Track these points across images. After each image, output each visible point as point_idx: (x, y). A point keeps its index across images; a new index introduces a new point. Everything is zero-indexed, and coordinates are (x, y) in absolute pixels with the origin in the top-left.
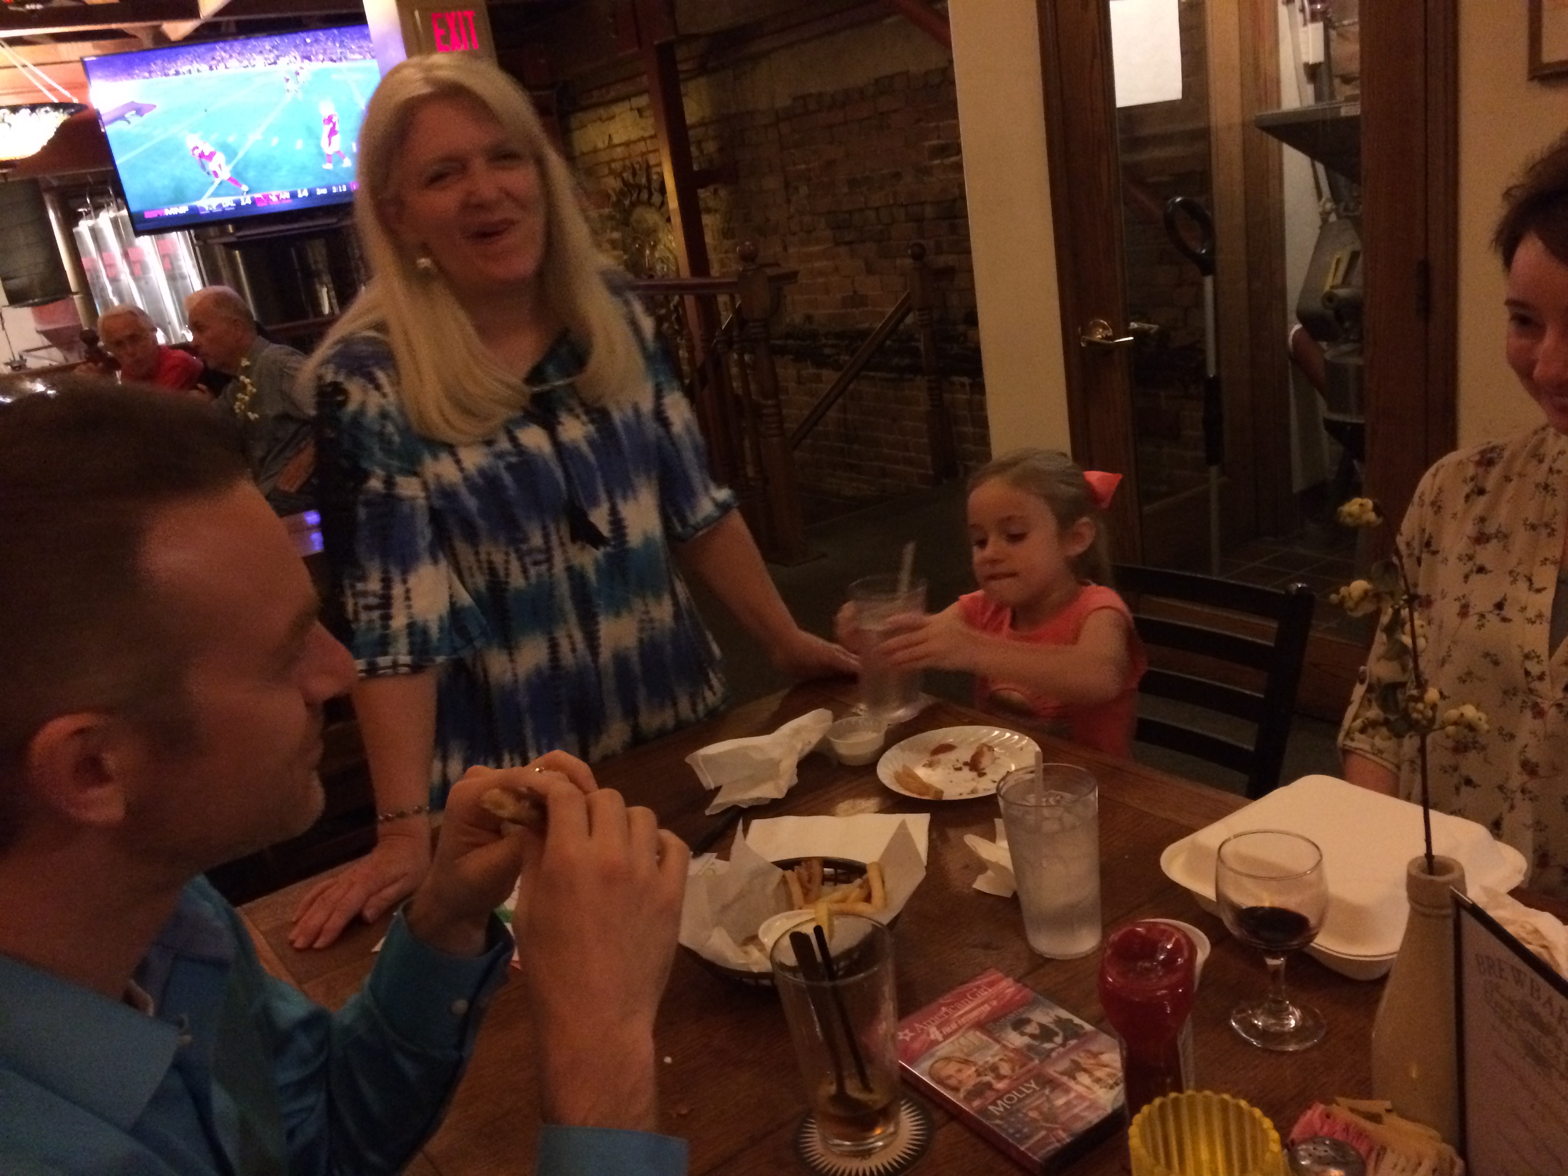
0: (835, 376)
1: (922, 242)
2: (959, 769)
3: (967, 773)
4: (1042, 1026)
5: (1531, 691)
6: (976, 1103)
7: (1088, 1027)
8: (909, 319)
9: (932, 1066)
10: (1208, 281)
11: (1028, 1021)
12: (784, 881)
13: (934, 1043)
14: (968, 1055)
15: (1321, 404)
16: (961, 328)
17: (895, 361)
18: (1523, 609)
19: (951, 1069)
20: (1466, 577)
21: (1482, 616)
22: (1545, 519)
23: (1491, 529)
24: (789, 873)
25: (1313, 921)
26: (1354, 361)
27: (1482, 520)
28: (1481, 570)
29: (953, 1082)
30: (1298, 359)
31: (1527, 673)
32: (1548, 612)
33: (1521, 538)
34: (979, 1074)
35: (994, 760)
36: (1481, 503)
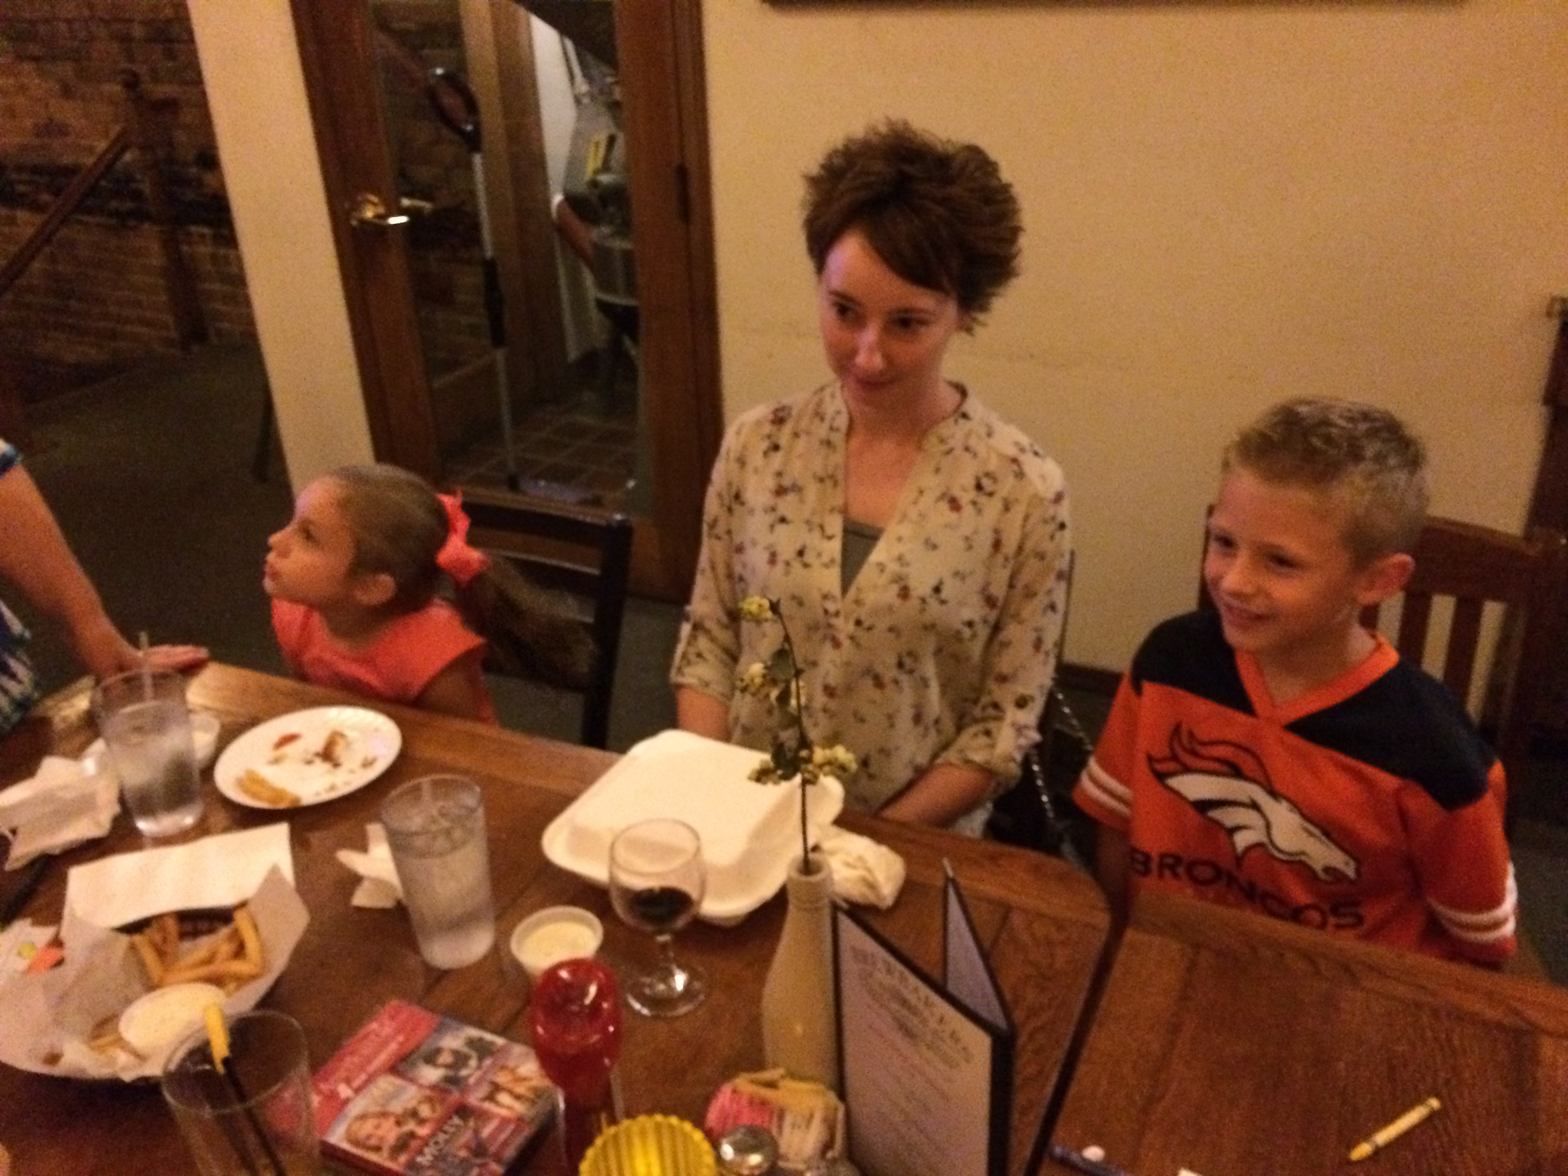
0: (39, 219)
1: (134, 68)
2: (309, 762)
3: (321, 767)
4: (456, 1053)
5: (830, 626)
6: (403, 1158)
7: (500, 1041)
8: (128, 157)
9: (348, 1130)
10: (477, 159)
11: (438, 1051)
12: (133, 947)
13: (347, 1101)
14: (383, 1106)
15: (588, 279)
16: (193, 170)
17: (114, 204)
18: (819, 555)
19: (368, 1127)
20: (772, 527)
21: (788, 564)
22: (830, 472)
23: (787, 482)
24: (137, 938)
25: (694, 895)
26: (619, 244)
27: (779, 474)
28: (783, 520)
29: (373, 1142)
30: (562, 229)
31: (826, 612)
32: (838, 556)
33: (812, 491)
34: (398, 1123)
35: (348, 745)
36: (777, 459)
